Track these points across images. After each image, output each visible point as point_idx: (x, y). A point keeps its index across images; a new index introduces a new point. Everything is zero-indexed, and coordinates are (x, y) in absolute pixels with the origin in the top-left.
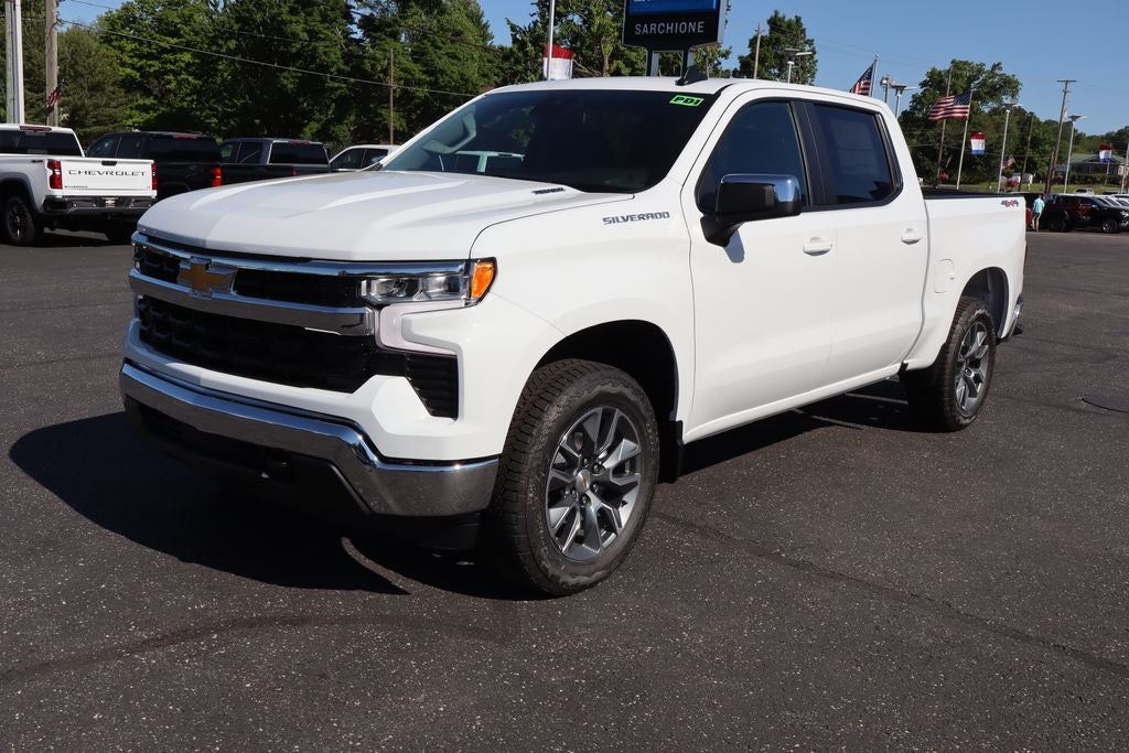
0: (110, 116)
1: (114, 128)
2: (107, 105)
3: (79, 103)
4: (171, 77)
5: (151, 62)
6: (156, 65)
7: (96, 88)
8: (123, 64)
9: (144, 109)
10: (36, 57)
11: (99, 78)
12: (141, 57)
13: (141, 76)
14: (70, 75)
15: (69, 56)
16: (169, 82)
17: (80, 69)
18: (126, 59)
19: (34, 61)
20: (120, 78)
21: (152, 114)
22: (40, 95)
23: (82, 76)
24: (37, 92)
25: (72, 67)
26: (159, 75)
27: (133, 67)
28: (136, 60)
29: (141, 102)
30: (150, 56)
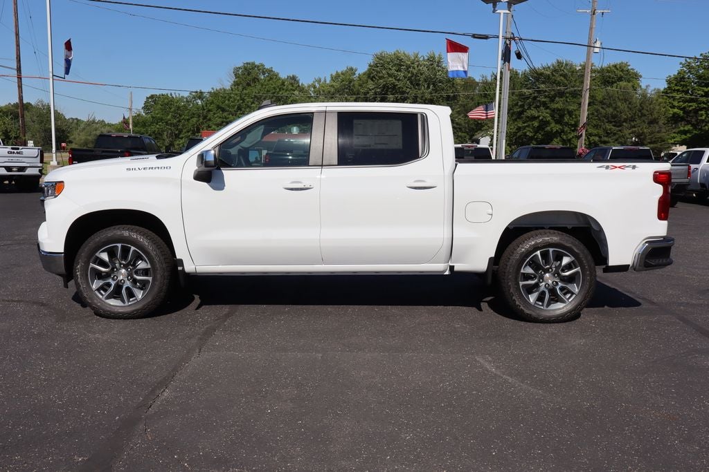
0: (660, 138)
1: (661, 145)
2: (658, 132)
3: (641, 132)
4: (703, 112)
5: (690, 104)
6: (694, 105)
7: (653, 122)
8: (673, 107)
9: (685, 132)
10: (619, 107)
11: (656, 115)
12: (685, 101)
13: (683, 113)
14: (638, 115)
15: (638, 105)
16: (702, 115)
17: (644, 112)
18: (676, 103)
19: (618, 110)
20: (671, 115)
21: (689, 135)
22: (620, 128)
23: (645, 115)
24: (618, 127)
25: (640, 111)
26: (696, 111)
27: (679, 108)
28: (681, 103)
29: (682, 128)
30: (691, 100)
